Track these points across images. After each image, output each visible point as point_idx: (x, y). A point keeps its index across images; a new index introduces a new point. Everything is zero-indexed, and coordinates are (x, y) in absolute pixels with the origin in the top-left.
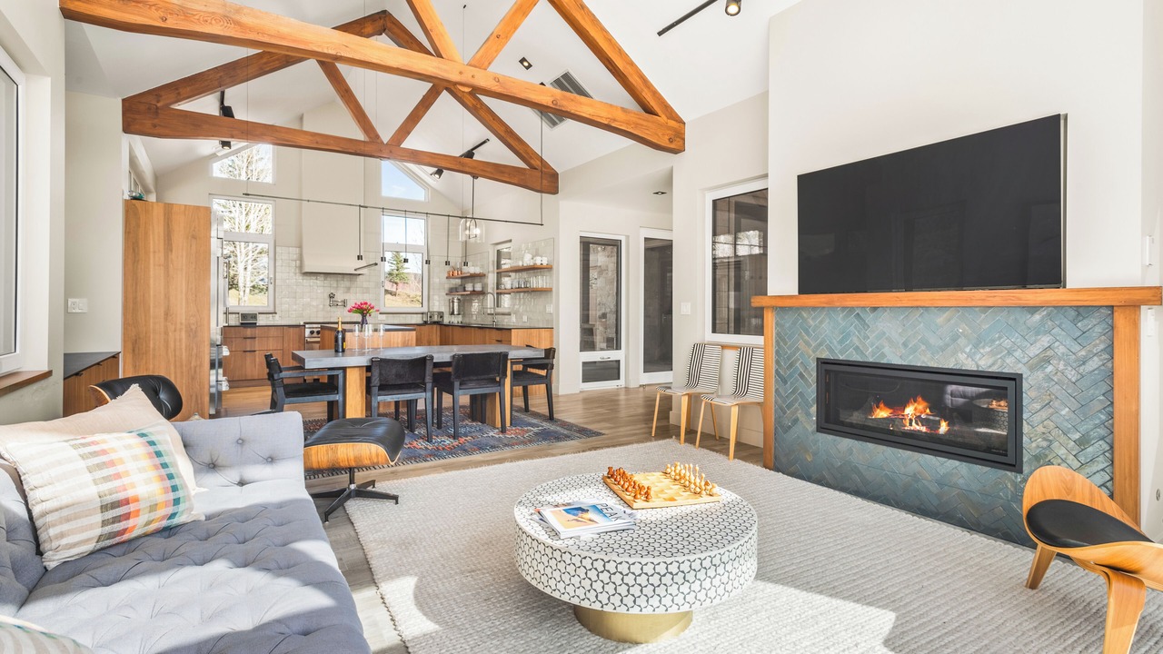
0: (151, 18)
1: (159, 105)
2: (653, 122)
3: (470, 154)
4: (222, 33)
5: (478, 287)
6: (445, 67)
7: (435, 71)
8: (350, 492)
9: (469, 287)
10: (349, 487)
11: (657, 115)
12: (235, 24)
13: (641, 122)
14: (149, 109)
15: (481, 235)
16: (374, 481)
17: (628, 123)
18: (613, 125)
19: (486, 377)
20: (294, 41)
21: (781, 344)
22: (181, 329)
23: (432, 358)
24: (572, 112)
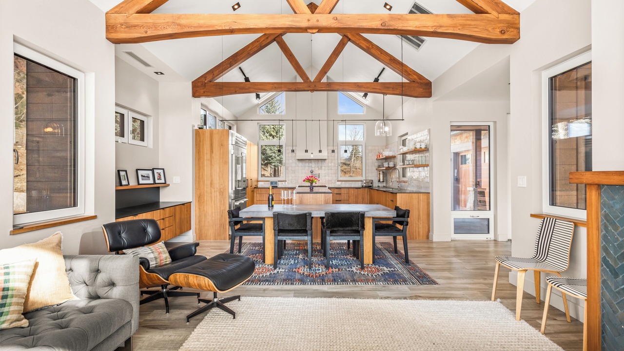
0: (140, 33)
1: (206, 82)
2: (482, 20)
3: (376, 80)
4: (171, 32)
5: (391, 165)
6: (297, 19)
7: (290, 23)
8: (213, 303)
9: (386, 165)
10: (214, 300)
11: (487, 13)
12: (178, 25)
13: (468, 22)
14: (202, 84)
15: (389, 131)
16: (239, 296)
17: (454, 26)
18: (439, 31)
19: (350, 228)
20: (207, 27)
21: (610, 228)
22: (217, 191)
23: (310, 214)
24: (399, 28)
